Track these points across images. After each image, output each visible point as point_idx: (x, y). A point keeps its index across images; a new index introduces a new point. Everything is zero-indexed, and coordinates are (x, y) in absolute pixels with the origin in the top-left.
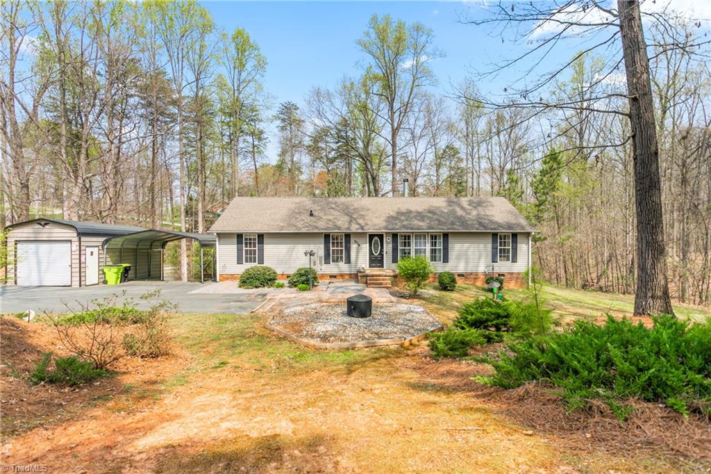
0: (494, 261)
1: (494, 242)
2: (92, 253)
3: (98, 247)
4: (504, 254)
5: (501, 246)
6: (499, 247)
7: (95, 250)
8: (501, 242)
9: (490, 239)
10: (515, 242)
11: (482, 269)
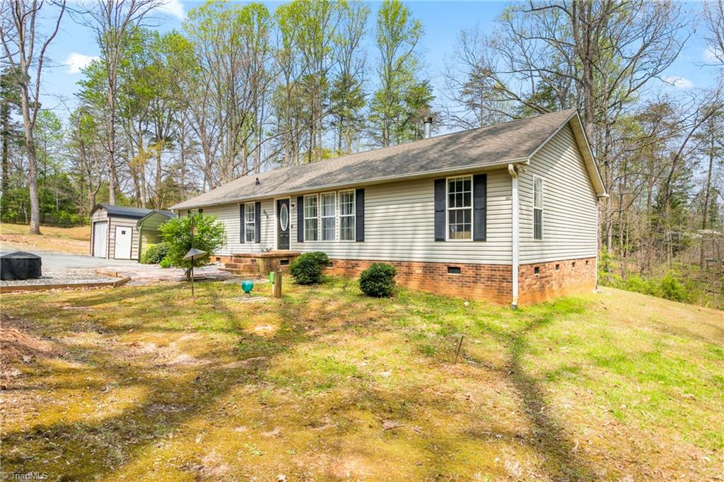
0: (439, 238)
1: (439, 198)
2: (124, 233)
3: (132, 227)
4: (461, 223)
5: (451, 205)
6: (447, 208)
7: (128, 231)
8: (451, 197)
9: (430, 193)
10: (482, 195)
11: (419, 255)
